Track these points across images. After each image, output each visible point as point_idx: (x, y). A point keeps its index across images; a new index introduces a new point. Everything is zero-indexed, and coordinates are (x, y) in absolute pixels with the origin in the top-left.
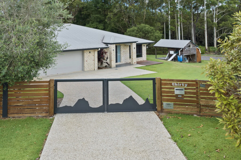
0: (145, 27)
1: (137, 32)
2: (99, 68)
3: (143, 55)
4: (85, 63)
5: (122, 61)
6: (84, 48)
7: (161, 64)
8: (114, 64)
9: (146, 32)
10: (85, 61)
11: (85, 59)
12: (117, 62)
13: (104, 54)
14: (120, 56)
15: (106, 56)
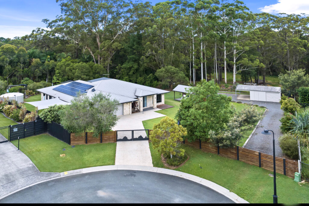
0: (171, 68)
1: (165, 73)
2: (133, 112)
3: (162, 101)
4: (124, 110)
5: (147, 106)
6: (124, 102)
7: (172, 108)
8: (142, 109)
9: (172, 73)
10: (124, 109)
11: (124, 108)
12: (144, 106)
13: (136, 104)
14: (146, 103)
15: (137, 105)
